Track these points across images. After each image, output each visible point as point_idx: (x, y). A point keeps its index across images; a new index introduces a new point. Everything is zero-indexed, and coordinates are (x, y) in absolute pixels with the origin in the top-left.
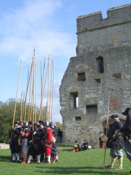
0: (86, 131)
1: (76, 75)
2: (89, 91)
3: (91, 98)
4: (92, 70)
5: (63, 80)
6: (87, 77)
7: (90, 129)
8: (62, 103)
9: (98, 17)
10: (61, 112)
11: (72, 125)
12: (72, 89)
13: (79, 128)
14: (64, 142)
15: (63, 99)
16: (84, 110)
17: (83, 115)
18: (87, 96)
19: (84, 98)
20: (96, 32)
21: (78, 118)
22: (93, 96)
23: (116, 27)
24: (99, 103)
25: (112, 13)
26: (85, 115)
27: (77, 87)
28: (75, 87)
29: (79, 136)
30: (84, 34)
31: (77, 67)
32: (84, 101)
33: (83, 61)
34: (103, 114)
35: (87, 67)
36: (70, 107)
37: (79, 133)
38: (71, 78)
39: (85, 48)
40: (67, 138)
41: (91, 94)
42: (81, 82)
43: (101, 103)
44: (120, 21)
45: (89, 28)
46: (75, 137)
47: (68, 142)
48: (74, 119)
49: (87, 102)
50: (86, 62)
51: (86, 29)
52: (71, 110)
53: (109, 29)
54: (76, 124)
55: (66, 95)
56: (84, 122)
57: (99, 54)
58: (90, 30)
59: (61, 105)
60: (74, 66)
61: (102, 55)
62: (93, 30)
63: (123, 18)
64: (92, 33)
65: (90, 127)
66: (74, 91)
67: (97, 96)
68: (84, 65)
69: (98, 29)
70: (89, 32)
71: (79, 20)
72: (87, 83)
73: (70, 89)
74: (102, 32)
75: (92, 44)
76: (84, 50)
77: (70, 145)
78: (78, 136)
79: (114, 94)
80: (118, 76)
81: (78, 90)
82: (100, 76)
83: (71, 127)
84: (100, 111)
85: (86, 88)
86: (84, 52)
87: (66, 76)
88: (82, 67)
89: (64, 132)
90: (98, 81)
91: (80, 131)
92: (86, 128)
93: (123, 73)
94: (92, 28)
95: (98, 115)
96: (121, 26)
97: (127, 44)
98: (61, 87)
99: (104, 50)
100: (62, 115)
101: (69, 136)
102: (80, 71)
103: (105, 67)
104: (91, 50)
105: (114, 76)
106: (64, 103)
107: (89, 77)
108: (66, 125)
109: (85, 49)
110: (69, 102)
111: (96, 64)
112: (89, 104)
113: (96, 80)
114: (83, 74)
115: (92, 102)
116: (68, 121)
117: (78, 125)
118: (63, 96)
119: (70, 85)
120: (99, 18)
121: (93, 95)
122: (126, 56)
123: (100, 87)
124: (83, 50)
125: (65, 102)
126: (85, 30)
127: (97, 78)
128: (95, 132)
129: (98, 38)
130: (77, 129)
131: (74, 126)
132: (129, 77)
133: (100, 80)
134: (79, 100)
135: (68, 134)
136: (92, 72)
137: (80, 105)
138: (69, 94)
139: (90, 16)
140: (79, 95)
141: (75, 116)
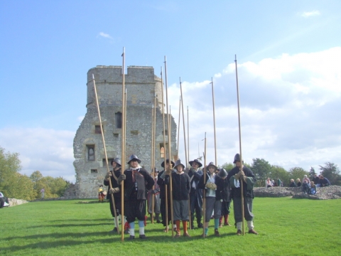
1: (93, 127)
2: (107, 145)
3: (109, 152)
4: (110, 124)
5: (79, 131)
8: (76, 154)
10: (75, 164)
11: (88, 178)
12: (89, 141)
13: (95, 181)
14: (78, 195)
15: (79, 150)
16: (101, 163)
17: (99, 168)
19: (101, 151)
20: (116, 86)
21: (94, 171)
23: (135, 86)
25: (132, 70)
26: (102, 168)
27: (94, 140)
28: (92, 139)
30: (103, 86)
31: (95, 119)
32: (101, 154)
33: (101, 114)
36: (85, 159)
38: (88, 129)
39: (103, 99)
40: (82, 191)
41: (108, 147)
42: (98, 135)
44: (139, 81)
45: (108, 81)
46: (91, 190)
48: (90, 172)
49: (104, 155)
50: (105, 115)
52: (86, 162)
53: (128, 85)
54: (92, 177)
55: (81, 147)
56: (100, 175)
57: (118, 110)
58: (110, 83)
59: (75, 157)
60: (92, 118)
61: (121, 111)
62: (113, 83)
63: (142, 78)
64: (111, 86)
66: (91, 143)
67: (114, 150)
68: (103, 119)
69: (118, 83)
70: (108, 84)
71: (98, 69)
72: (105, 136)
73: (87, 141)
75: (110, 98)
77: (85, 197)
78: (94, 188)
79: (131, 149)
80: (135, 133)
81: (95, 142)
82: (118, 131)
83: (86, 180)
86: (102, 104)
87: (82, 127)
90: (116, 135)
92: (102, 180)
93: (140, 130)
94: (112, 81)
96: (140, 86)
97: (144, 103)
98: (76, 137)
100: (75, 167)
101: (84, 189)
104: (110, 103)
105: (132, 132)
107: (107, 131)
108: (80, 177)
109: (103, 101)
110: (85, 154)
111: (114, 119)
116: (84, 174)
117: (94, 178)
119: (86, 136)
120: (119, 73)
121: (110, 149)
122: (143, 115)
123: (118, 142)
124: (101, 102)
125: (80, 153)
126: (104, 81)
127: (115, 133)
130: (93, 182)
131: (91, 179)
132: (145, 135)
133: (118, 134)
134: (96, 153)
135: (83, 187)
136: (110, 126)
137: (97, 158)
138: (85, 146)
139: (110, 68)
140: (96, 148)
141: (91, 168)
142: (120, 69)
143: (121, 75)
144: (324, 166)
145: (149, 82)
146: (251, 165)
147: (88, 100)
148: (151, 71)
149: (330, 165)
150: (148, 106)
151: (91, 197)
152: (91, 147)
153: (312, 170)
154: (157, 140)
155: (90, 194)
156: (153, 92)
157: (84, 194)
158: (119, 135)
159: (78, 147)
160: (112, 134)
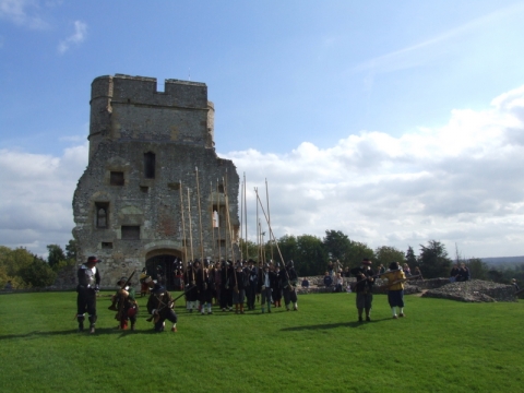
0: (120, 266)
1: (108, 173)
2: (129, 204)
3: (132, 215)
4: (136, 171)
6: (127, 181)
7: (128, 263)
8: (78, 217)
9: (150, 87)
10: (75, 232)
12: (100, 196)
13: (108, 261)
15: (82, 211)
16: (119, 232)
17: (116, 240)
18: (125, 211)
19: (119, 214)
20: (146, 110)
21: (107, 245)
22: (134, 212)
23: (177, 111)
24: (143, 224)
25: (171, 85)
26: (119, 240)
27: (108, 195)
28: (105, 193)
30: (125, 108)
31: (112, 160)
32: (119, 218)
33: (122, 153)
34: (149, 241)
35: (128, 164)
36: (92, 225)
38: (99, 177)
39: (124, 130)
41: (131, 208)
42: (116, 187)
43: (146, 224)
44: (184, 104)
45: (134, 100)
48: (100, 246)
49: (124, 220)
50: (127, 155)
51: (129, 100)
52: (94, 231)
53: (166, 111)
54: (104, 254)
55: (86, 205)
56: (118, 252)
57: (150, 148)
58: (137, 105)
59: (76, 221)
60: (106, 159)
61: (155, 151)
62: (141, 104)
63: (189, 101)
64: (138, 109)
65: (127, 260)
66: (103, 199)
67: (141, 213)
68: (123, 161)
69: (150, 106)
70: (132, 106)
71: (118, 81)
72: (126, 189)
73: (95, 195)
74: (156, 112)
75: (136, 128)
79: (167, 212)
80: (174, 187)
81: (110, 198)
82: (149, 183)
84: (144, 235)
85: (125, 198)
86: (122, 137)
88: (119, 162)
90: (144, 189)
91: (110, 266)
92: (120, 260)
94: (140, 102)
95: (141, 242)
96: (185, 113)
97: (190, 140)
99: (159, 144)
102: (115, 168)
103: (157, 170)
104: (135, 136)
105: (170, 185)
106: (84, 218)
107: (131, 181)
109: (124, 133)
110: (92, 217)
111: (143, 162)
112: (127, 223)
113: (141, 187)
114: (121, 174)
115: (133, 222)
116: (90, 249)
117: (107, 256)
119: (96, 188)
120: (152, 88)
121: (135, 211)
122: (189, 159)
123: (148, 200)
124: (121, 133)
125: (85, 216)
126: (126, 101)
127: (143, 184)
129: (148, 120)
133: (147, 188)
134: (111, 216)
136: (135, 175)
137: (112, 225)
138: (93, 204)
139: (137, 80)
140: (112, 208)
141: (102, 240)
142: (153, 83)
143: (155, 92)
144: (427, 245)
145: (198, 106)
146: (322, 240)
147: (91, 128)
148: (201, 90)
149: (435, 244)
150: (196, 145)
152: (102, 206)
153: (411, 251)
154: (209, 199)
156: (204, 123)
158: (150, 189)
159: (81, 205)
160: (138, 187)
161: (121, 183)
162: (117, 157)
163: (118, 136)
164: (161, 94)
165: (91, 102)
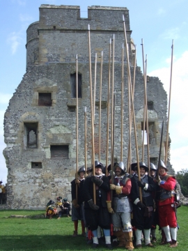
0: (50, 186)
1: (36, 94)
2: (58, 123)
3: (60, 134)
4: (63, 91)
5: (12, 101)
6: (54, 101)
7: (57, 182)
8: (8, 138)
9: (74, 14)
10: (5, 153)
11: (26, 176)
12: (29, 117)
13: (38, 181)
14: (10, 203)
15: (12, 131)
16: (48, 152)
17: (45, 159)
18: (53, 131)
19: (48, 134)
20: (71, 35)
21: (36, 165)
22: (63, 132)
23: (100, 35)
24: (72, 143)
25: (94, 12)
26: (49, 160)
27: (37, 115)
28: (33, 113)
29: (38, 194)
30: (51, 34)
31: (39, 82)
32: (48, 138)
33: (49, 75)
35: (55, 85)
36: (22, 145)
37: (37, 188)
38: (28, 98)
39: (51, 55)
40: (18, 197)
41: (60, 127)
42: (44, 107)
43: (75, 143)
45: (59, 27)
46: (31, 195)
47: (17, 204)
48: (29, 166)
49: (53, 140)
50: (54, 76)
51: (55, 27)
52: (24, 151)
54: (34, 174)
55: (16, 126)
56: (46, 172)
58: (62, 30)
59: (6, 142)
60: (34, 81)
62: (66, 30)
63: (112, 24)
64: (63, 34)
65: (56, 180)
66: (32, 120)
67: (69, 132)
68: (51, 82)
69: (74, 31)
70: (58, 32)
71: (44, 10)
72: (54, 109)
73: (25, 116)
74: (80, 37)
75: (62, 52)
76: (50, 58)
77: (21, 208)
78: (35, 193)
79: (96, 131)
80: (101, 105)
81: (38, 119)
83: (23, 179)
84: (73, 154)
85: (53, 118)
86: (49, 61)
87: (18, 94)
88: (47, 83)
89: (11, 187)
90: (72, 108)
91: (40, 186)
92: (49, 180)
93: (110, 101)
94: (65, 28)
95: (71, 161)
98: (8, 110)
100: (6, 157)
101: (19, 193)
102: (43, 89)
104: (61, 60)
105: (97, 104)
106: (13, 138)
107: (58, 101)
108: (14, 174)
110: (22, 137)
111: (69, 83)
112: (55, 143)
113: (68, 106)
114: (48, 95)
115: (62, 141)
116: (20, 169)
117: (37, 176)
118: (11, 126)
119: (25, 109)
120: (76, 15)
121: (63, 130)
124: (48, 58)
125: (15, 136)
126: (52, 28)
127: (70, 104)
128: (65, 188)
129: (74, 44)
130: (35, 182)
131: (30, 178)
132: (118, 108)
133: (75, 107)
134: (40, 135)
135: (17, 190)
136: (63, 95)
137: (41, 144)
138: (22, 124)
139: (62, 9)
140: (40, 128)
141: (31, 160)
142: (77, 10)
143: (79, 19)
148: (125, 12)
151: (30, 207)
152: (31, 127)
154: (138, 117)
155: (30, 203)
157: (20, 202)
158: (78, 108)
160: (66, 108)
161: (50, 104)
162: (45, 79)
163: (46, 60)
164: (85, 19)
165: (26, 46)
